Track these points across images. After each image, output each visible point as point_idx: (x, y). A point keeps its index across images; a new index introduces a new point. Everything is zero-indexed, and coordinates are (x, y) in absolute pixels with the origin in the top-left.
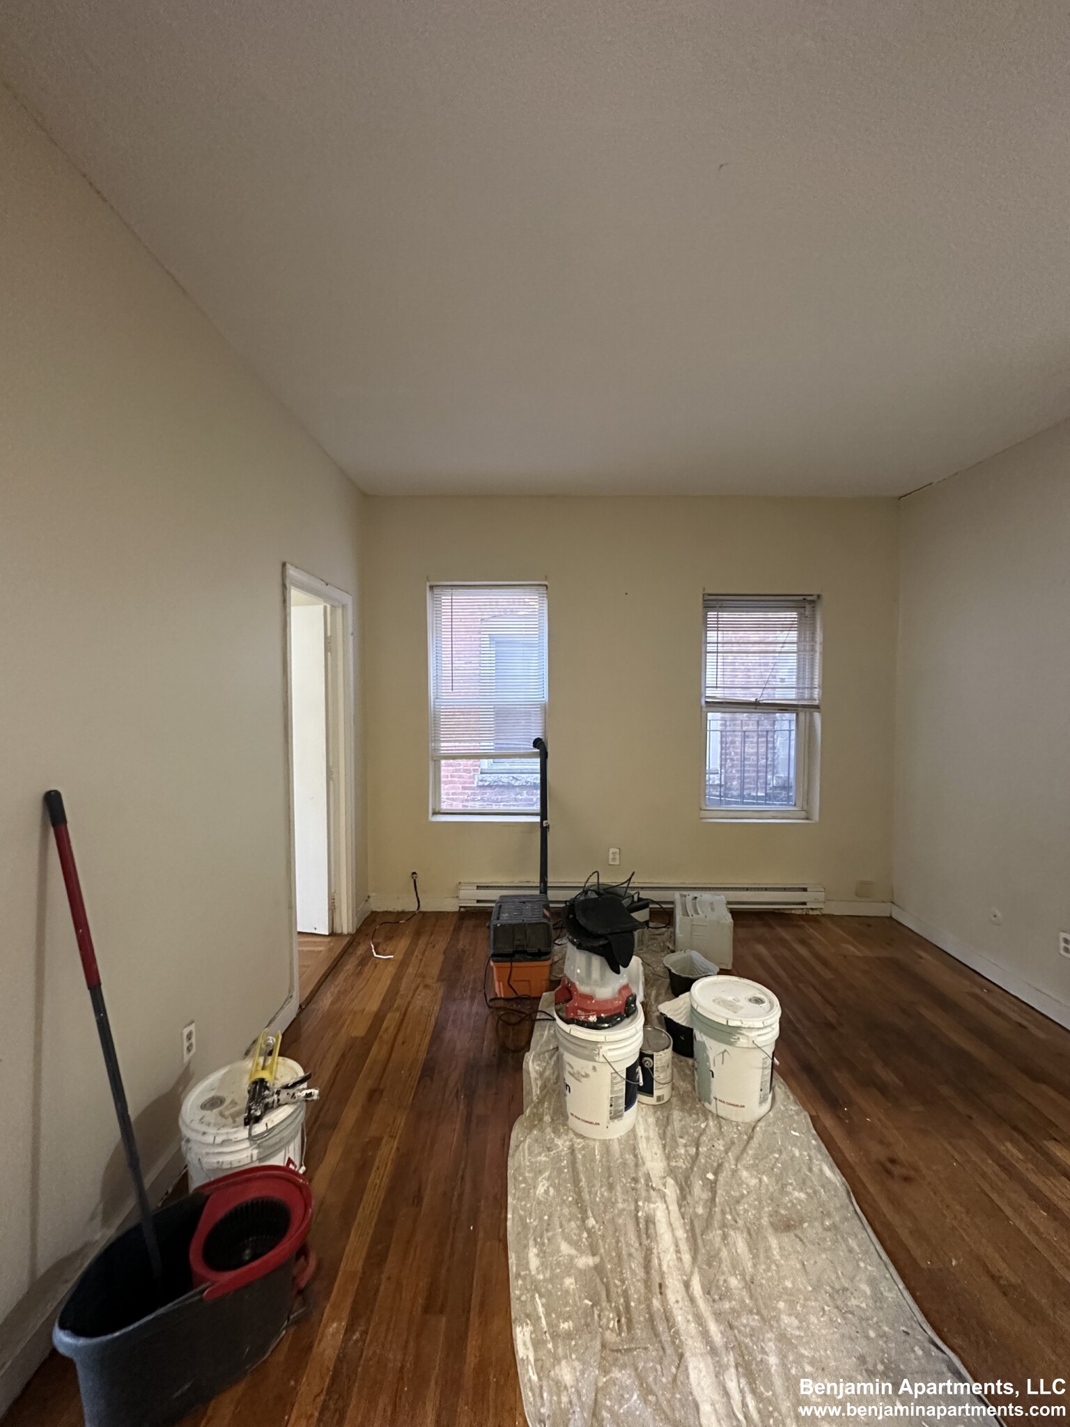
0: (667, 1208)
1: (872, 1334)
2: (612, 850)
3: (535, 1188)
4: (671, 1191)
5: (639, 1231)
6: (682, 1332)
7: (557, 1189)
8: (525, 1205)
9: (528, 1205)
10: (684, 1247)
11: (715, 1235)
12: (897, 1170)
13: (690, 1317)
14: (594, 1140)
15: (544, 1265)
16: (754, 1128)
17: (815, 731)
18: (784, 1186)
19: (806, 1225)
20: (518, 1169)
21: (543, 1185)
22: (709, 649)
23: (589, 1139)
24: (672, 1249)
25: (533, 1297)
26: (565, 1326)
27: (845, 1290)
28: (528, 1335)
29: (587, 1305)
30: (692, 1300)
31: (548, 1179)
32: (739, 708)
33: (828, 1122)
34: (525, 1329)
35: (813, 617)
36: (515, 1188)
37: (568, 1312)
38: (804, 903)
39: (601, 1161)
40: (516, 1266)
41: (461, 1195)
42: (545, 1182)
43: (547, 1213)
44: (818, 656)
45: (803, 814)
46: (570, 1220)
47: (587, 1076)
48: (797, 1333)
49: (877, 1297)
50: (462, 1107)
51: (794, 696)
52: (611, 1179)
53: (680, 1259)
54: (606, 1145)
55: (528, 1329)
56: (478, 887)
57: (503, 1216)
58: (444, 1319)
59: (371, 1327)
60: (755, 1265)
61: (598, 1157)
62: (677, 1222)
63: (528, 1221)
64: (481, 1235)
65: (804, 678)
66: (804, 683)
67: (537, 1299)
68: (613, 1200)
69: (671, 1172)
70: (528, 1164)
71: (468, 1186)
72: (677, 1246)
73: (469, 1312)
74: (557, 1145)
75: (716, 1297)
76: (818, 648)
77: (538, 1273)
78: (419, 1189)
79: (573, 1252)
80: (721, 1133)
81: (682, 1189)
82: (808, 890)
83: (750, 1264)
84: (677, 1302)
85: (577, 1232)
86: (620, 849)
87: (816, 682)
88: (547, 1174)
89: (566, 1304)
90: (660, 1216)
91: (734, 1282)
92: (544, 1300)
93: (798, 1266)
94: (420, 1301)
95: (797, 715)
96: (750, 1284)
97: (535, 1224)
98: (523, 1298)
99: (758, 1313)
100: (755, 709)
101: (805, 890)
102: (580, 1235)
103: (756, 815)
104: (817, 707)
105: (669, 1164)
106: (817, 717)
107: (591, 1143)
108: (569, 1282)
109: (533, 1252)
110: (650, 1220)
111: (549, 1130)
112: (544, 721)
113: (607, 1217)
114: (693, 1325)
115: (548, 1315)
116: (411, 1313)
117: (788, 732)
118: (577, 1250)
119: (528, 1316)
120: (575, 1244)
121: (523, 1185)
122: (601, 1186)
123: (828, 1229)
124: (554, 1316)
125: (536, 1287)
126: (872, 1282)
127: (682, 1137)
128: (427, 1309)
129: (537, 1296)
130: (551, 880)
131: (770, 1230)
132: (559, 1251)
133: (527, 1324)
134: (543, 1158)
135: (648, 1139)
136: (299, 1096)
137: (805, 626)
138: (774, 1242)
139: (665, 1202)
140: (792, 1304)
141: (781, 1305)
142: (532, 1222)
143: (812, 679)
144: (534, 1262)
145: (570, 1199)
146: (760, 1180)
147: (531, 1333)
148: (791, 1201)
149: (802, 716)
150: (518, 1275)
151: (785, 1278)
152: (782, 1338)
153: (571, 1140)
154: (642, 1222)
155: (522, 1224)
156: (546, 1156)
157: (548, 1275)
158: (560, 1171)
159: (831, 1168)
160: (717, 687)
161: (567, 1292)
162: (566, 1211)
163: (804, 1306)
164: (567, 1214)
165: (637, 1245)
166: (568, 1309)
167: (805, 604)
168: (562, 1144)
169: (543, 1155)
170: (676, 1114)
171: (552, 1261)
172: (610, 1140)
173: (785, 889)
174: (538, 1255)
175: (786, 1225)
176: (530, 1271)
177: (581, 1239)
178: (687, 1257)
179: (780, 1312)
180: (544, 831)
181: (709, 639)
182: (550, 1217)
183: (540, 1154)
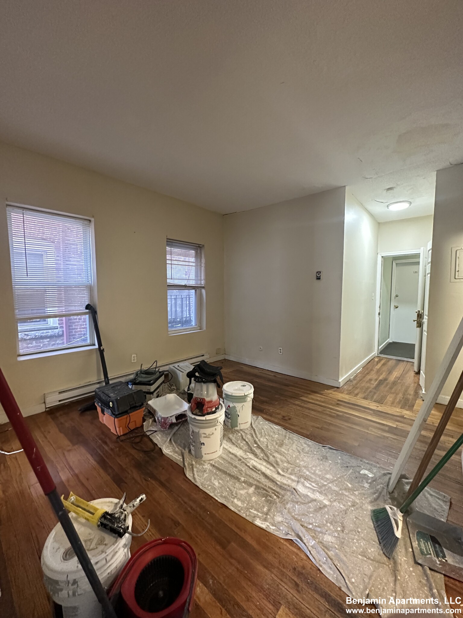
0: (254, 460)
1: (315, 453)
3: (214, 484)
4: (251, 456)
5: (255, 471)
6: (289, 484)
7: (222, 480)
8: (218, 492)
9: (218, 491)
10: (268, 466)
11: (271, 458)
12: (286, 418)
13: (287, 479)
14: (216, 458)
15: (243, 502)
16: (252, 427)
17: (203, 297)
18: (272, 436)
19: (284, 441)
20: (202, 484)
21: (216, 482)
22: (167, 262)
23: (214, 459)
24: (266, 469)
25: (250, 512)
26: (265, 509)
27: (303, 449)
28: (259, 521)
29: (264, 499)
30: (283, 476)
31: (215, 479)
33: (265, 416)
34: (257, 521)
35: (201, 253)
36: (208, 490)
37: (262, 505)
39: (224, 463)
40: (236, 509)
41: (191, 508)
42: (215, 481)
43: (227, 488)
44: (203, 268)
45: (199, 328)
46: (235, 484)
47: (213, 434)
48: (306, 464)
49: (309, 445)
50: (154, 482)
51: (194, 283)
52: (233, 465)
53: (271, 470)
54: (221, 457)
55: (258, 520)
56: (61, 393)
57: (214, 501)
58: (233, 543)
59: (212, 573)
60: (285, 458)
61: (222, 462)
62: (261, 462)
63: (224, 495)
64: (214, 512)
65: (198, 277)
67: (252, 511)
68: (240, 469)
69: (245, 451)
70: (203, 480)
71: (191, 503)
72: (267, 467)
73: (237, 534)
74: (206, 468)
75: (286, 471)
76: (203, 265)
77: (244, 505)
78: (172, 520)
79: (246, 491)
80: (246, 433)
81: (253, 453)
83: (284, 458)
84: (281, 479)
85: (240, 485)
86: (137, 355)
87: (203, 278)
88: (213, 478)
89: (260, 504)
90: (255, 464)
91: (285, 465)
92: (253, 509)
93: (292, 451)
94: (218, 547)
95: (196, 291)
96: (288, 462)
97: (227, 493)
98: (248, 514)
99: (296, 466)
101: (203, 356)
102: (242, 485)
103: (185, 330)
104: (203, 287)
105: (243, 450)
106: (203, 291)
107: (216, 460)
108: (253, 499)
109: (235, 501)
110: (254, 467)
111: (198, 466)
112: (90, 295)
113: (244, 475)
114: (289, 481)
115: (258, 511)
116: (220, 554)
118: (246, 490)
119: (254, 517)
120: (244, 488)
121: (210, 487)
122: (233, 469)
123: (288, 439)
124: (260, 510)
125: (247, 508)
126: (305, 443)
127: (238, 441)
128: (224, 547)
129: (250, 510)
130: (110, 376)
131: (280, 448)
132: (241, 495)
133: (256, 519)
134: (206, 475)
135: (230, 447)
136: (136, 504)
137: (198, 256)
138: (283, 450)
139: (253, 460)
140: (299, 459)
141: (298, 461)
142: (225, 494)
143: (201, 277)
144: (239, 503)
145: (228, 479)
146: (266, 438)
147: (260, 520)
148: (276, 439)
149: (198, 291)
150: (239, 511)
151: (292, 455)
152: (305, 467)
153: (209, 463)
154: (253, 468)
155: (223, 497)
156: (206, 474)
157: (246, 502)
158: (216, 474)
159: (276, 426)
160: (172, 279)
161: (256, 501)
162: (231, 483)
163: (301, 458)
164: (232, 483)
165: (258, 475)
166: (261, 505)
167: (198, 248)
168: (207, 466)
169: (205, 474)
170: (231, 436)
171: (243, 498)
172: (220, 455)
173: (197, 357)
174: (238, 501)
175: (281, 445)
176: (241, 506)
177: (243, 486)
178: (271, 468)
179: (299, 463)
180: (101, 352)
181: (168, 258)
182: (228, 488)
183: (203, 475)
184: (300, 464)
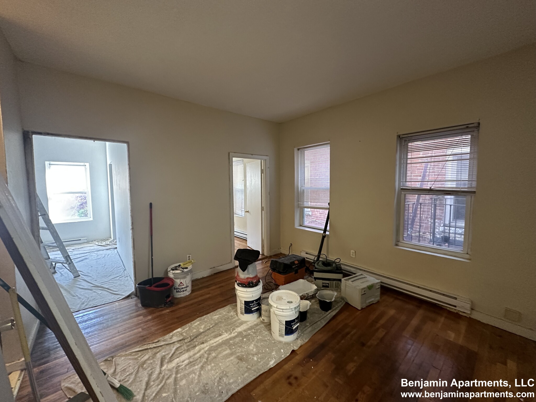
0: (227, 336)
2: (352, 251)
3: (216, 316)
5: (216, 335)
7: (217, 319)
18: (256, 354)
19: (244, 363)
22: (409, 162)
26: (184, 334)
32: (418, 192)
34: (180, 329)
38: (455, 306)
41: (205, 309)
45: (467, 256)
49: (231, 384)
51: (455, 186)
53: (213, 343)
56: (306, 253)
59: (170, 314)
66: (472, 178)
77: (194, 326)
79: (203, 328)
81: (235, 336)
82: (458, 299)
84: (201, 347)
86: (355, 251)
88: (221, 316)
89: (189, 332)
90: (223, 336)
93: (228, 365)
94: (179, 316)
95: (457, 196)
97: (206, 320)
98: (187, 326)
100: (429, 193)
103: (433, 250)
104: (474, 192)
108: (195, 330)
109: (198, 323)
114: (196, 351)
115: (185, 331)
116: (176, 316)
117: (449, 206)
125: (191, 327)
129: (189, 328)
131: (236, 356)
132: (201, 326)
133: (182, 329)
138: (232, 358)
139: (229, 335)
140: (215, 366)
144: (196, 324)
148: (251, 357)
150: (191, 324)
151: (222, 363)
154: (220, 334)
160: (413, 181)
161: (192, 331)
163: (216, 369)
171: (198, 326)
173: (444, 295)
175: (240, 359)
177: (206, 328)
180: (323, 237)
181: (409, 157)
182: (209, 321)
183: (226, 312)
184: (208, 365)
